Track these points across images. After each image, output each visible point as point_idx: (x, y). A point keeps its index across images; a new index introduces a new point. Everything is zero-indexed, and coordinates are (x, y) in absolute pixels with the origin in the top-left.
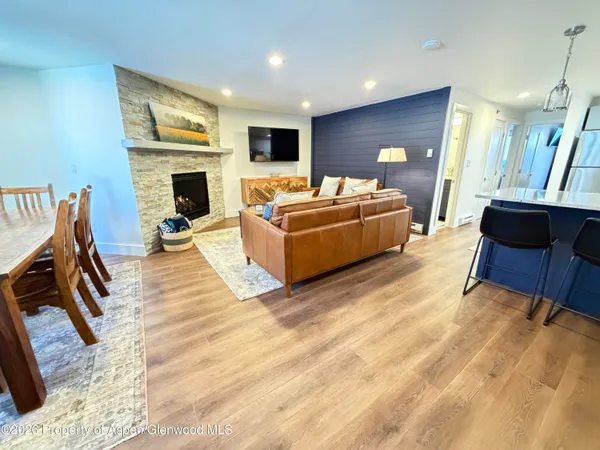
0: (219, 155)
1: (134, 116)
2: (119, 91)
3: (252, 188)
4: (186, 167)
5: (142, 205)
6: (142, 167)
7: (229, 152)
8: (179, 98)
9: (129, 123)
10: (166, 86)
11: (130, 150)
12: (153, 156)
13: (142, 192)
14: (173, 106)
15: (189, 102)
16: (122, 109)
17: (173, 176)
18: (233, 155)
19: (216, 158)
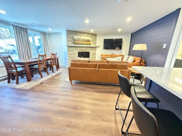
0: (95, 47)
1: (70, 40)
2: (67, 35)
3: (102, 57)
4: (83, 50)
5: (69, 58)
6: (70, 50)
7: (99, 46)
8: (83, 34)
9: (68, 41)
10: (79, 32)
11: (68, 46)
12: (73, 48)
13: (69, 55)
14: (81, 36)
15: (86, 35)
16: (67, 38)
17: (78, 52)
18: (100, 48)
19: (94, 48)
